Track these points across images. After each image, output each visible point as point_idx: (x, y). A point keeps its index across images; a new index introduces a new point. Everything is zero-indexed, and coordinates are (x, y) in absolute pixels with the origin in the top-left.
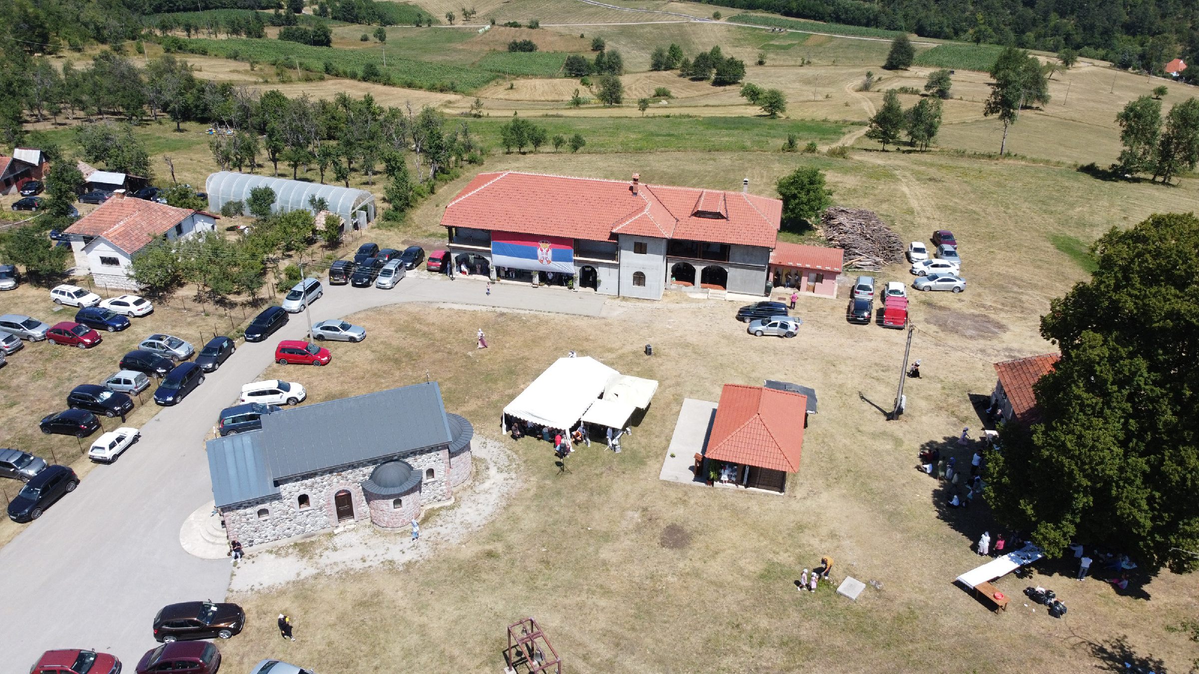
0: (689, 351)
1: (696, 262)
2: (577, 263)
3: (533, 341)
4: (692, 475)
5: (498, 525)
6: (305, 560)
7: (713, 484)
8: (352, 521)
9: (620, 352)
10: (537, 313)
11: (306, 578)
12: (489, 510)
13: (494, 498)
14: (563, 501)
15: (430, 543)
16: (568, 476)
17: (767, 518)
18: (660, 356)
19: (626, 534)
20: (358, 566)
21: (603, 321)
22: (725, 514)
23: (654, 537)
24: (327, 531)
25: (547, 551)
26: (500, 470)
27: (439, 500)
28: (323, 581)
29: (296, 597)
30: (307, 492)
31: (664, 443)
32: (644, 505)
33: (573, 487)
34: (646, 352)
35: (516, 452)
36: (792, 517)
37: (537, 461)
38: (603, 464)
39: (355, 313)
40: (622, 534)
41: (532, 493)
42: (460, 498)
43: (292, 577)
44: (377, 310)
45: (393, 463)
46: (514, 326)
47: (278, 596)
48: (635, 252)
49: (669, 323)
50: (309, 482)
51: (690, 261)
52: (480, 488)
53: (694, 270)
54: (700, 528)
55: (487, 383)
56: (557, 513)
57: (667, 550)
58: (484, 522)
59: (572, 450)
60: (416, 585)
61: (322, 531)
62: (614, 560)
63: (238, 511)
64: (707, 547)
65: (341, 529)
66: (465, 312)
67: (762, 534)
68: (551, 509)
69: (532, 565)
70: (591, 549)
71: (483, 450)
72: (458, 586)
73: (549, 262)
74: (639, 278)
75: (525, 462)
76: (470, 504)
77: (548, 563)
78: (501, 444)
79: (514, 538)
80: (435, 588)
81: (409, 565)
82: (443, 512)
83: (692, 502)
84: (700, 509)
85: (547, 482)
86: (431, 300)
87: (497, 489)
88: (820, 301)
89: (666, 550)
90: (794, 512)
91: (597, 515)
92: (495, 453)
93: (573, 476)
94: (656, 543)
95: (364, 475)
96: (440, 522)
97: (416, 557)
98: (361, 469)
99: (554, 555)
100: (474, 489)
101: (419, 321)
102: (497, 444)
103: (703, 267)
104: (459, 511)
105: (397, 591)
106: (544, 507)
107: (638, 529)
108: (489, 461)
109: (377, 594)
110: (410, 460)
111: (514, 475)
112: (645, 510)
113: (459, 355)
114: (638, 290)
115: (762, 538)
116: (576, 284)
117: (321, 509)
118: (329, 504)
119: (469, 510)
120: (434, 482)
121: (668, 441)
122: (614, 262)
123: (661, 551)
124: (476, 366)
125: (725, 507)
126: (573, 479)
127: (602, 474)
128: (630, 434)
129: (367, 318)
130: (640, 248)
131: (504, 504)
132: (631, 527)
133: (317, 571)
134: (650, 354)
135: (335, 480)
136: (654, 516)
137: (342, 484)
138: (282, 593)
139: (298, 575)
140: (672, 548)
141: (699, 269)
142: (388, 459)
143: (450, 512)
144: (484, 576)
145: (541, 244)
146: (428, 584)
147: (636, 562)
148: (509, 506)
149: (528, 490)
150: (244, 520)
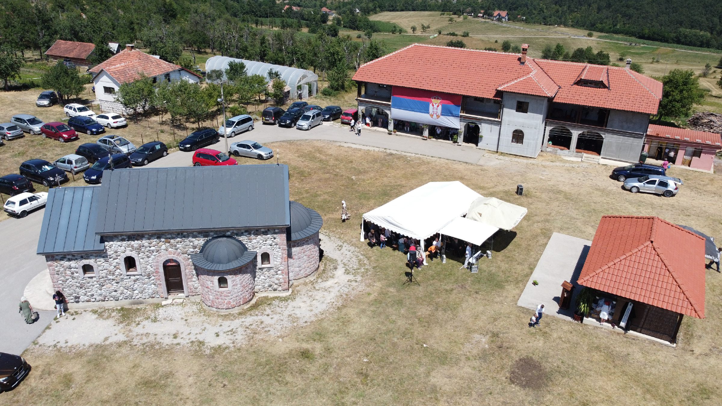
0: (561, 197)
1: (574, 127)
2: (462, 118)
3: (412, 175)
4: (556, 307)
5: (325, 324)
6: (121, 325)
7: (582, 320)
8: (181, 295)
9: (491, 190)
10: (421, 156)
11: (111, 344)
12: (322, 307)
13: (330, 297)
14: (403, 311)
15: (249, 331)
16: (416, 287)
17: (653, 370)
18: (531, 197)
19: (468, 359)
20: (167, 341)
21: (480, 168)
22: (597, 356)
23: (502, 368)
24: (155, 301)
25: (369, 363)
26: (347, 272)
27: (275, 290)
28: (124, 350)
29: (89, 362)
30: (134, 254)
31: (527, 270)
32: (495, 330)
33: (417, 298)
34: (517, 193)
35: (369, 258)
36: (691, 377)
37: (387, 268)
38: (456, 281)
39: (272, 143)
40: (463, 358)
41: (372, 297)
42: (298, 291)
43: (98, 340)
44: (290, 142)
45: (225, 239)
46: (399, 163)
47: (73, 358)
48: (517, 111)
49: (542, 174)
50: (136, 243)
51: (568, 126)
52: (322, 285)
53: (571, 134)
54: (563, 368)
55: (360, 199)
56: (394, 322)
57: (518, 388)
58: (313, 319)
59: (425, 263)
60: (213, 373)
61: (151, 300)
62: (447, 388)
63: (62, 262)
64: (571, 395)
65: (169, 301)
66: (360, 150)
67: (648, 391)
68: (387, 317)
69: (346, 374)
70: (422, 370)
71: (338, 252)
72: (255, 384)
73: (438, 117)
74: (518, 136)
75: (374, 268)
76: (305, 299)
77: (366, 376)
78: (357, 249)
79: (336, 341)
80: (230, 382)
81: (218, 349)
82: (276, 302)
83: (555, 335)
84: (565, 346)
85: (392, 290)
86: (335, 140)
87: (337, 289)
88: (697, 174)
89: (515, 388)
90: (693, 370)
91: (437, 331)
92: (348, 256)
93: (421, 288)
94: (502, 377)
95: (195, 247)
96: (268, 311)
97: (228, 343)
98: (191, 239)
99: (376, 368)
100: (315, 285)
101: (320, 152)
102: (352, 249)
103: (580, 132)
104: (291, 304)
105: (189, 376)
106: (380, 313)
107: (484, 356)
108: (339, 262)
109: (168, 375)
110: (243, 239)
111: (359, 278)
112: (495, 335)
113: (344, 177)
114: (516, 148)
115: (648, 396)
116: (460, 139)
117: (149, 277)
118: (157, 272)
119: (302, 305)
120: (270, 268)
121: (532, 269)
122: (497, 120)
123: (508, 388)
124: (355, 187)
125: (598, 348)
126: (419, 291)
127: (452, 290)
128: (490, 258)
129: (279, 147)
130: (522, 107)
131: (339, 304)
132: (475, 352)
133: (126, 339)
134: (521, 194)
135: (164, 247)
136: (505, 344)
137: (170, 253)
138: (80, 355)
139: (106, 339)
140: (524, 387)
141: (575, 134)
142: (221, 234)
143: (283, 304)
144: (289, 378)
145: (433, 100)
146: (224, 375)
147: (474, 395)
148: (344, 306)
149: (369, 294)
150: (68, 272)
